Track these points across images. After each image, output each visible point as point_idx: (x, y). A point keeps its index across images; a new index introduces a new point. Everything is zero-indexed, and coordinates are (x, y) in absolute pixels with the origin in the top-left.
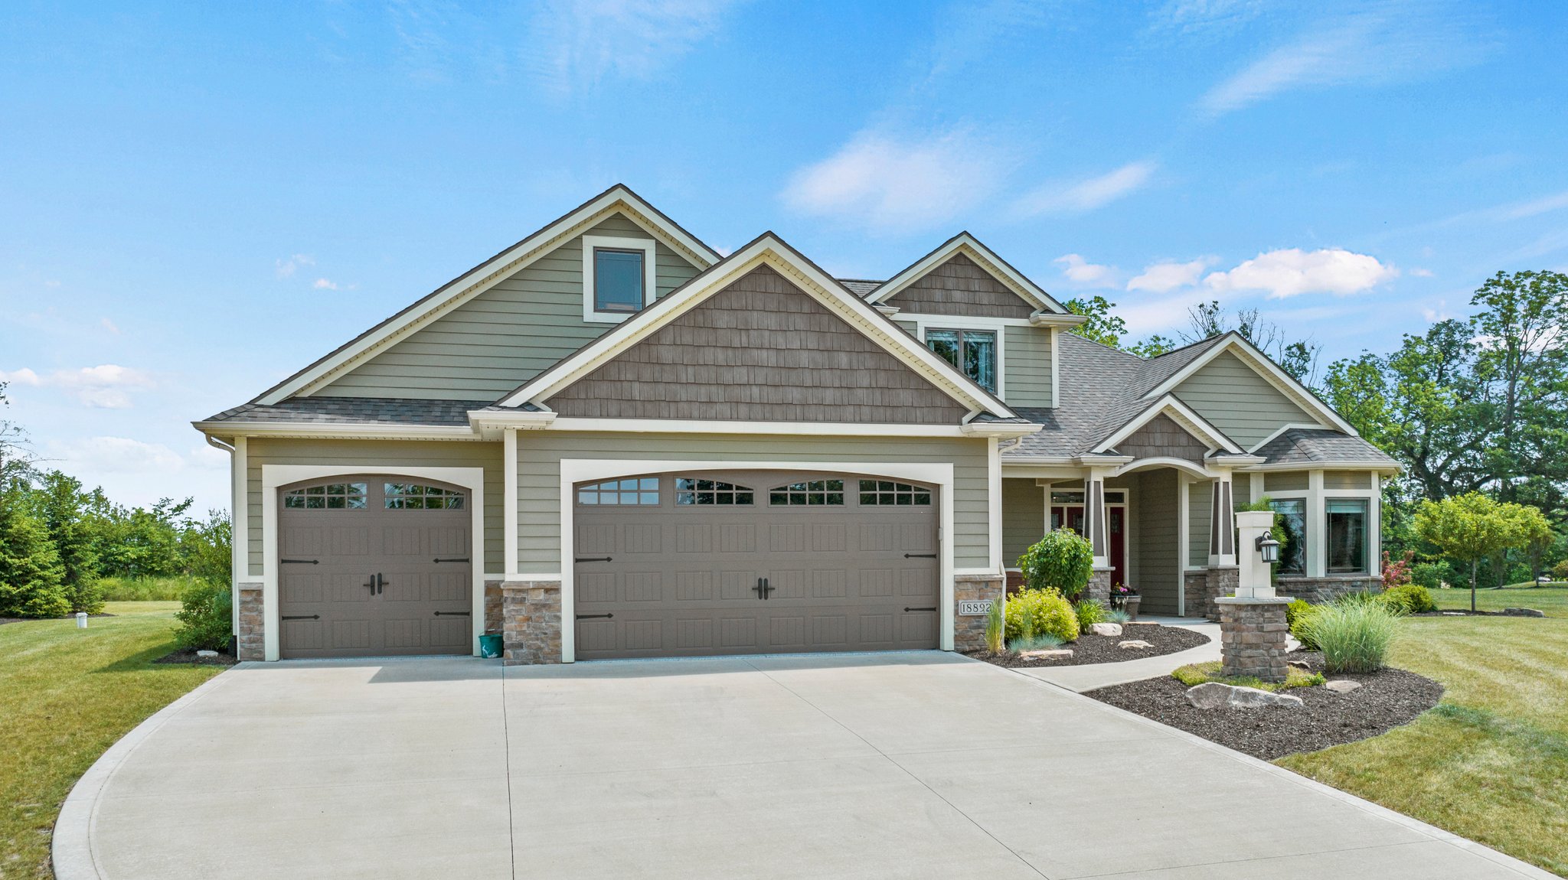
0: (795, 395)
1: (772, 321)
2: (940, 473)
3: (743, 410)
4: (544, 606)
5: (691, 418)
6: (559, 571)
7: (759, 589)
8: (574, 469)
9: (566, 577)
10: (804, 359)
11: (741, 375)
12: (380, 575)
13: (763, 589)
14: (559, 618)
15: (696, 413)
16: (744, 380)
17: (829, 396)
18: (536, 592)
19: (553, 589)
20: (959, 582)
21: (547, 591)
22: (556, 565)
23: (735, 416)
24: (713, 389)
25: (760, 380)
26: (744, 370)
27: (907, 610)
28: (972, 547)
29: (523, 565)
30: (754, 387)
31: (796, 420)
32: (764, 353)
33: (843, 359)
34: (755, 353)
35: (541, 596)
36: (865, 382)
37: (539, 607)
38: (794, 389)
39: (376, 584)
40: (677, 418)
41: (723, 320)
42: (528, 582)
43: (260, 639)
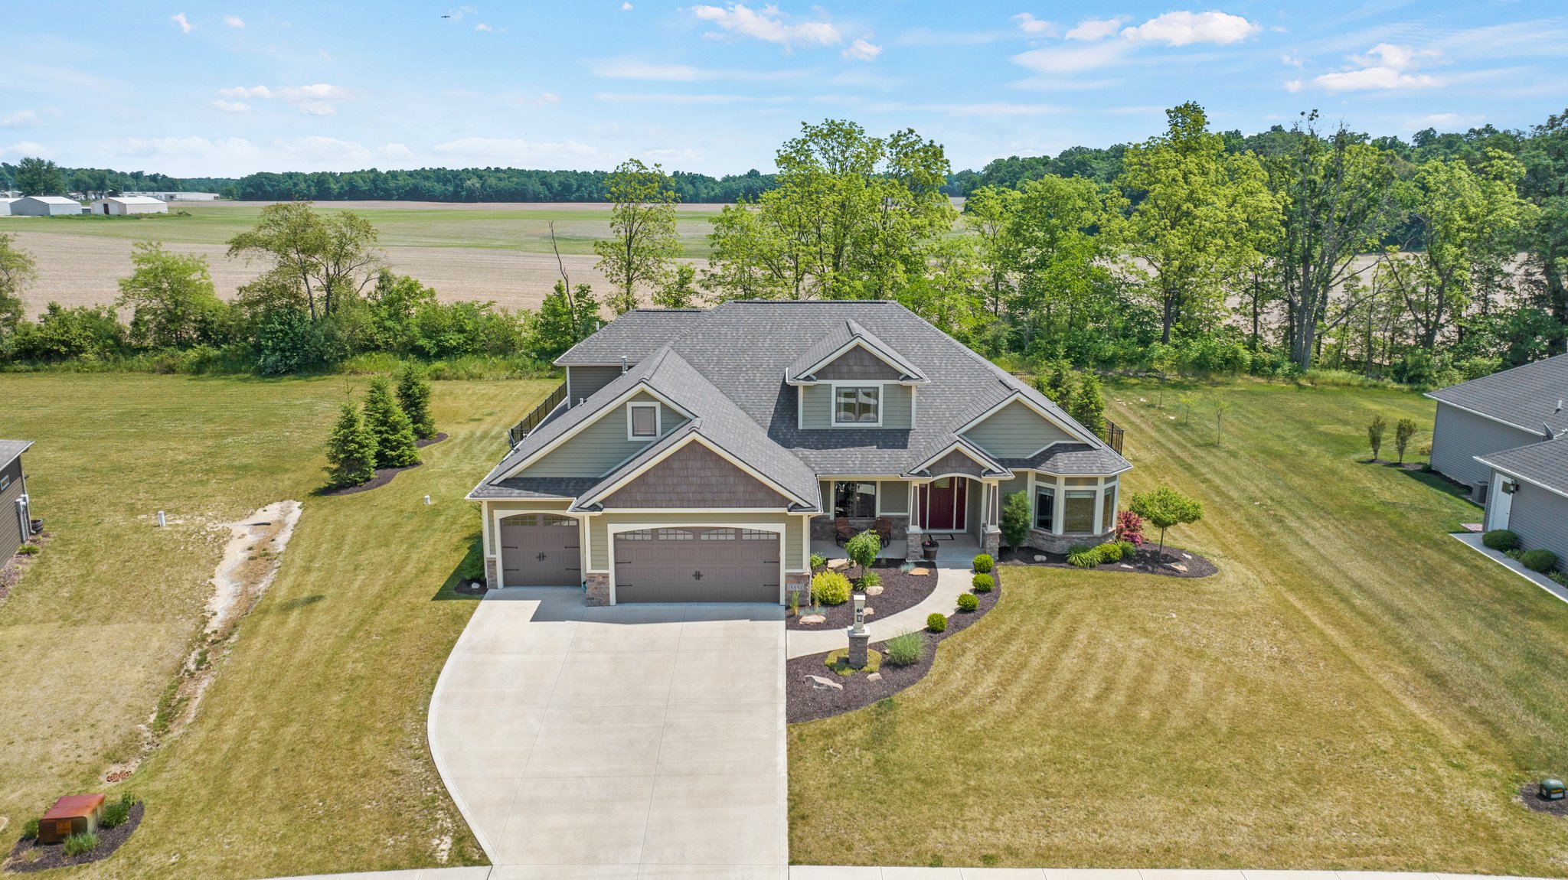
2: (779, 529)
4: (602, 582)
6: (608, 569)
8: (614, 529)
9: (611, 571)
13: (698, 576)
14: (608, 586)
18: (597, 576)
19: (606, 576)
20: (788, 577)
21: (603, 577)
29: (593, 567)
35: (601, 579)
42: (593, 572)
43: (496, 580)
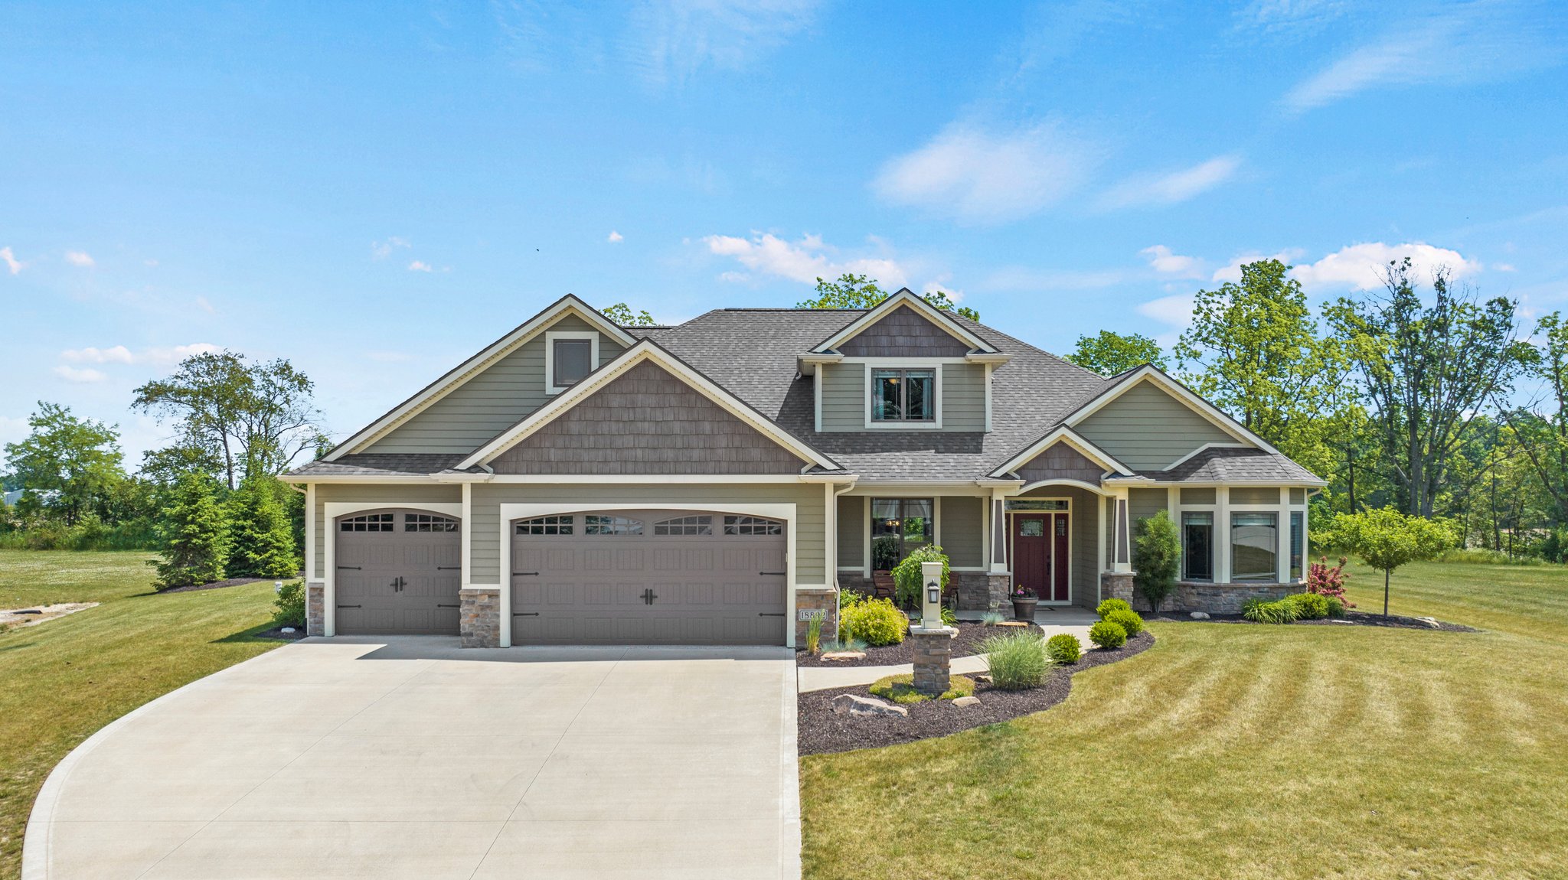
0: (669, 454)
1: (652, 400)
2: (786, 511)
3: (630, 466)
4: (488, 607)
5: (591, 473)
6: (498, 582)
7: (646, 596)
8: (510, 511)
9: (504, 587)
10: (677, 428)
11: (629, 441)
12: (401, 578)
13: (649, 597)
14: (498, 616)
15: (595, 470)
16: (631, 445)
17: (696, 454)
18: (483, 597)
19: (494, 595)
20: (800, 595)
21: (490, 596)
22: (496, 579)
23: (623, 471)
24: (609, 452)
25: (643, 445)
26: (631, 438)
27: (761, 615)
28: (812, 568)
29: (474, 578)
30: (638, 450)
31: (669, 473)
32: (646, 425)
33: (707, 427)
34: (639, 424)
35: (486, 600)
36: (724, 444)
37: (483, 607)
38: (669, 450)
39: (399, 584)
40: (581, 473)
41: (616, 401)
42: (477, 590)
43: (321, 622)
